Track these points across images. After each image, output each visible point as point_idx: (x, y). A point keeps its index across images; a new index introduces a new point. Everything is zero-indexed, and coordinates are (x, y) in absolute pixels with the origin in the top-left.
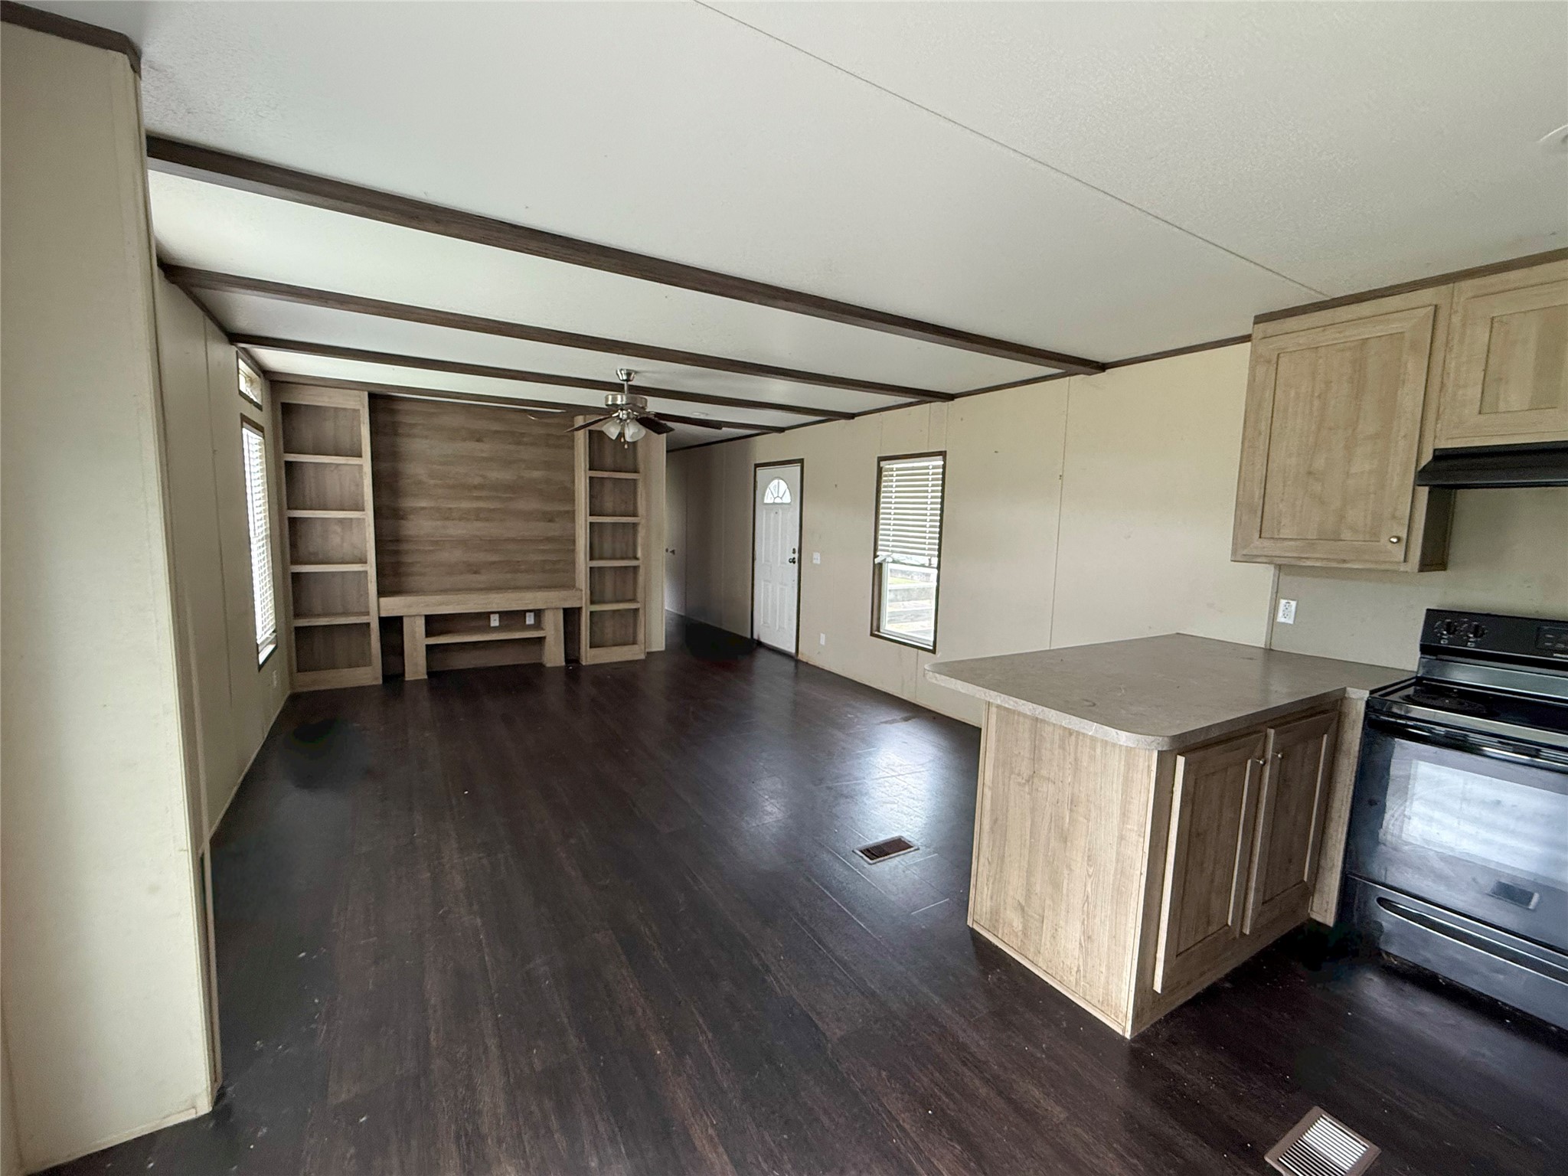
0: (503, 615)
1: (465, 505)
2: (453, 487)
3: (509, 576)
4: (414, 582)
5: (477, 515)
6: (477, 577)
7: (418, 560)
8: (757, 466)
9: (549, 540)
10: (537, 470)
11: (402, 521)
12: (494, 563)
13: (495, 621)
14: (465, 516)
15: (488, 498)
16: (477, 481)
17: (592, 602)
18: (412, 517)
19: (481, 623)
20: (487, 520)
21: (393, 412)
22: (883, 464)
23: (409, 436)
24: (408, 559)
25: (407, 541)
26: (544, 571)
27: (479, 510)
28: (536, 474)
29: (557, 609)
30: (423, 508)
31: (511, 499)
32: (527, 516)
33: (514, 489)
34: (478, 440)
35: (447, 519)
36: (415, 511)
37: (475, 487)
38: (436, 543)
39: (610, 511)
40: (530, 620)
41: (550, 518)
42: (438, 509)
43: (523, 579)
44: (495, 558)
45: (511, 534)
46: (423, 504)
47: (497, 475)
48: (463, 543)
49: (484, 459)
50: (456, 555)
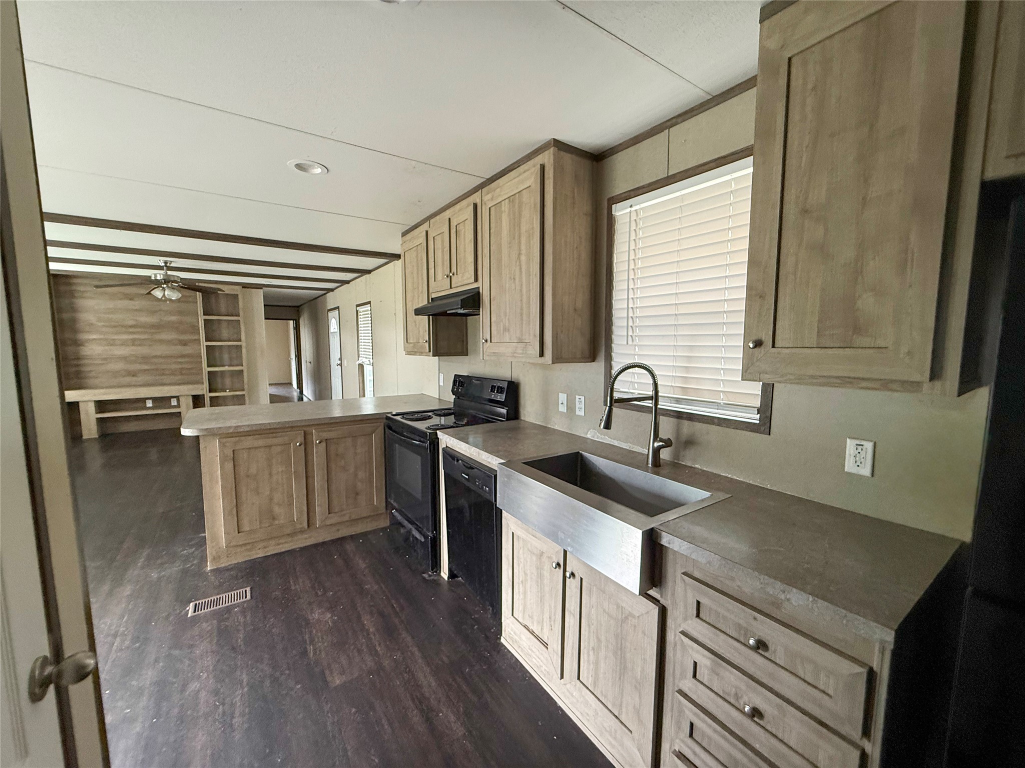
0: (154, 399)
1: (125, 337)
2: (115, 327)
3: (157, 378)
4: (91, 382)
5: (133, 342)
6: (134, 379)
7: (93, 369)
8: (329, 310)
9: (183, 356)
10: (174, 315)
11: (82, 347)
12: (145, 370)
13: (149, 404)
14: (124, 343)
15: (138, 333)
16: (131, 323)
17: (210, 392)
18: (87, 344)
19: (141, 405)
20: (140, 345)
21: (70, 284)
22: (358, 308)
23: (82, 297)
24: (83, 369)
25: (84, 359)
26: (182, 374)
27: (134, 340)
28: (173, 318)
29: (188, 395)
30: (94, 339)
31: (156, 333)
32: (169, 342)
33: (158, 327)
34: (131, 299)
35: (112, 345)
36: (88, 341)
37: (131, 327)
38: (105, 359)
39: (226, 338)
40: (174, 402)
41: (184, 343)
42: (106, 340)
43: (166, 379)
44: (146, 367)
45: (159, 353)
46: (94, 337)
47: (144, 319)
48: (124, 358)
49: (136, 310)
50: (119, 366)
